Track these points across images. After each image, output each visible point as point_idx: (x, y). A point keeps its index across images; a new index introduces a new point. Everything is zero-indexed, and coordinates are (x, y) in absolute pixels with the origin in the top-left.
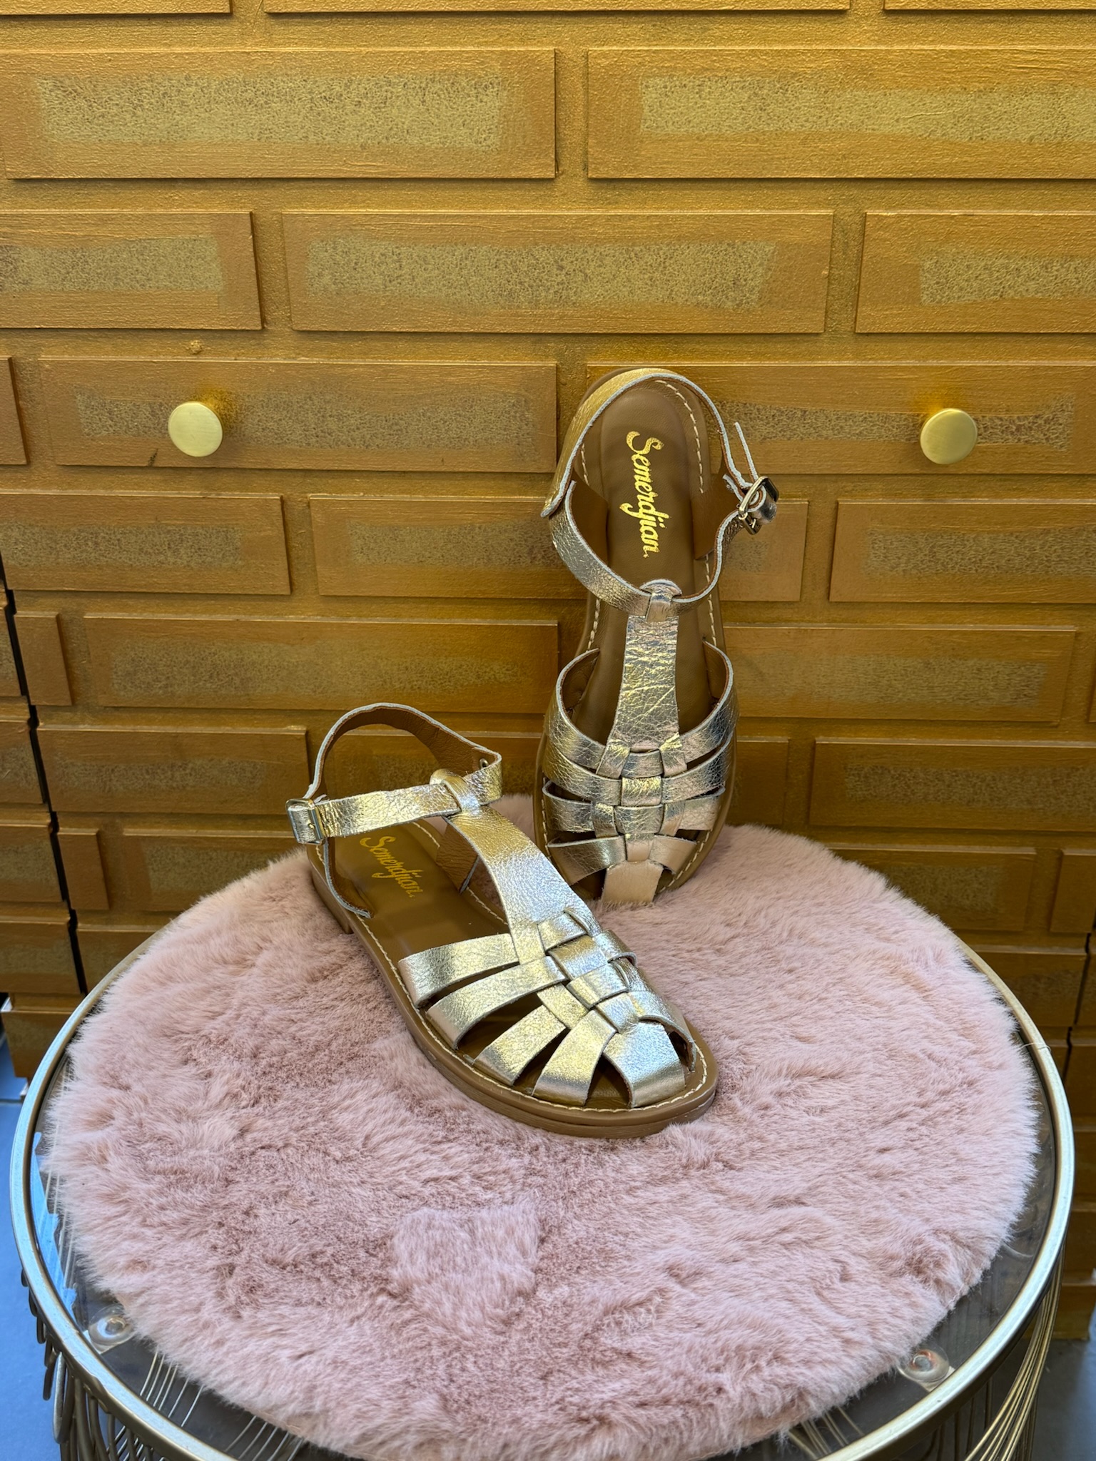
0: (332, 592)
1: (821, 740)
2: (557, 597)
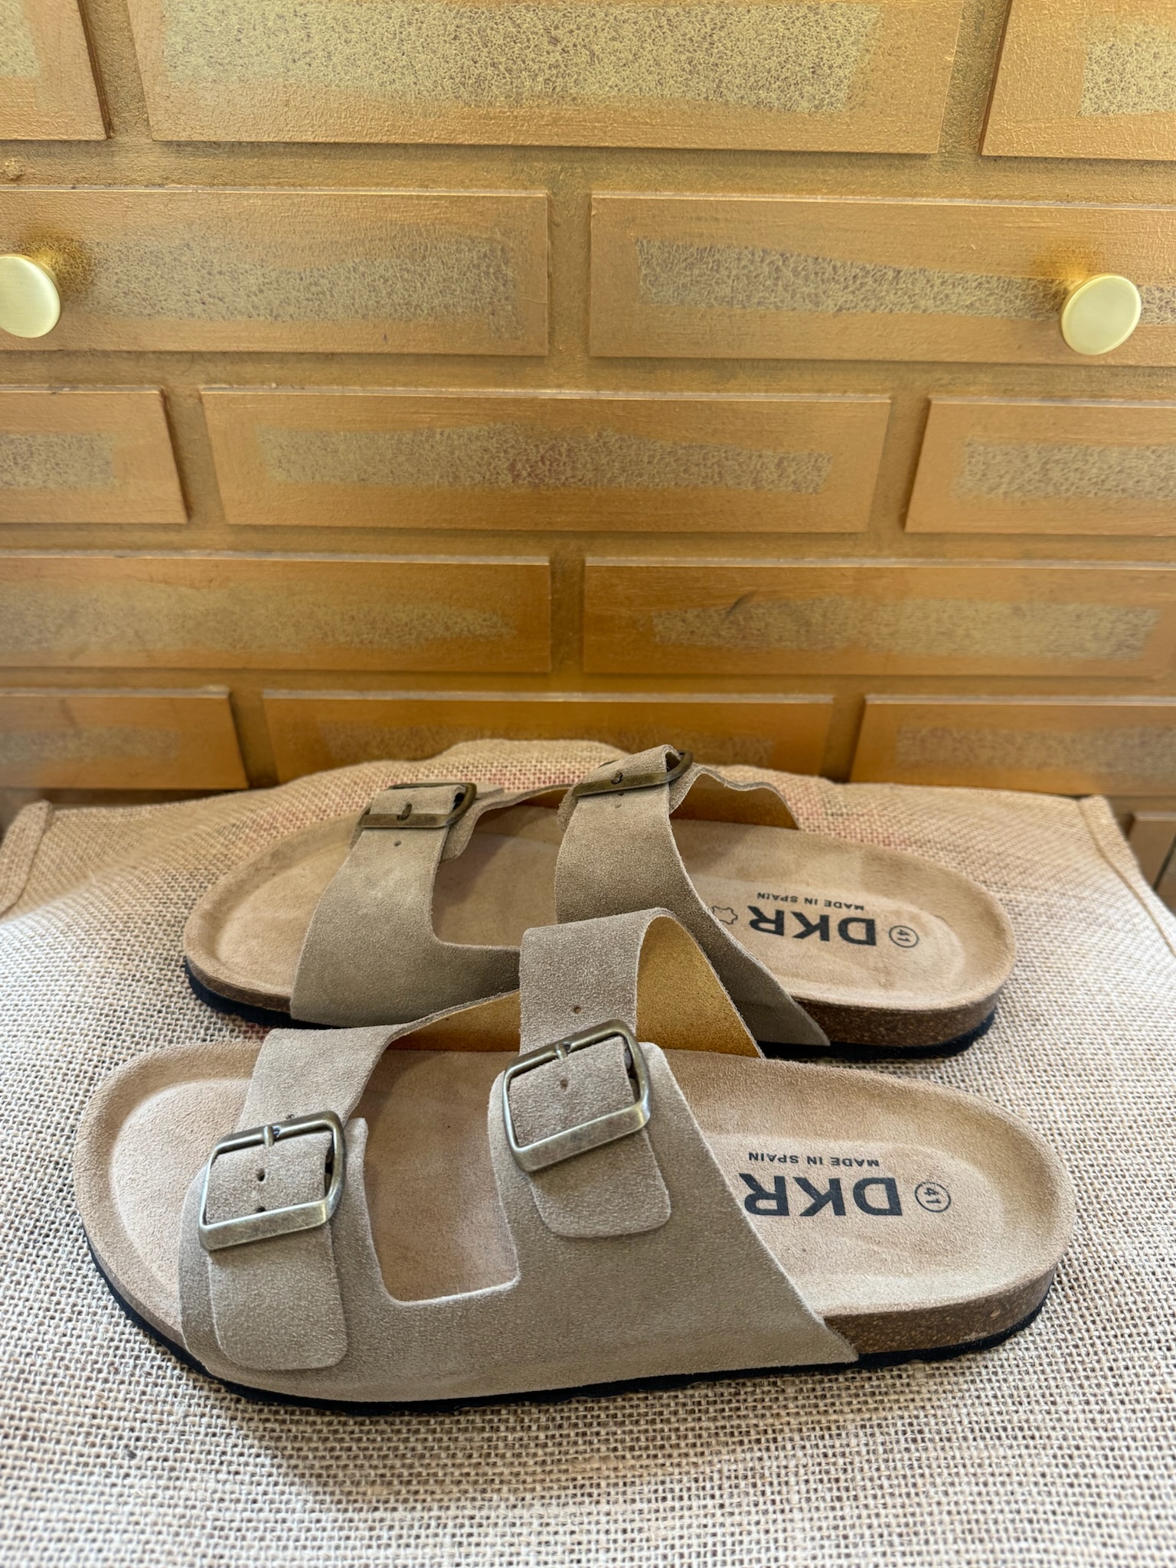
0: (245, 520)
1: (873, 699)
2: (549, 528)
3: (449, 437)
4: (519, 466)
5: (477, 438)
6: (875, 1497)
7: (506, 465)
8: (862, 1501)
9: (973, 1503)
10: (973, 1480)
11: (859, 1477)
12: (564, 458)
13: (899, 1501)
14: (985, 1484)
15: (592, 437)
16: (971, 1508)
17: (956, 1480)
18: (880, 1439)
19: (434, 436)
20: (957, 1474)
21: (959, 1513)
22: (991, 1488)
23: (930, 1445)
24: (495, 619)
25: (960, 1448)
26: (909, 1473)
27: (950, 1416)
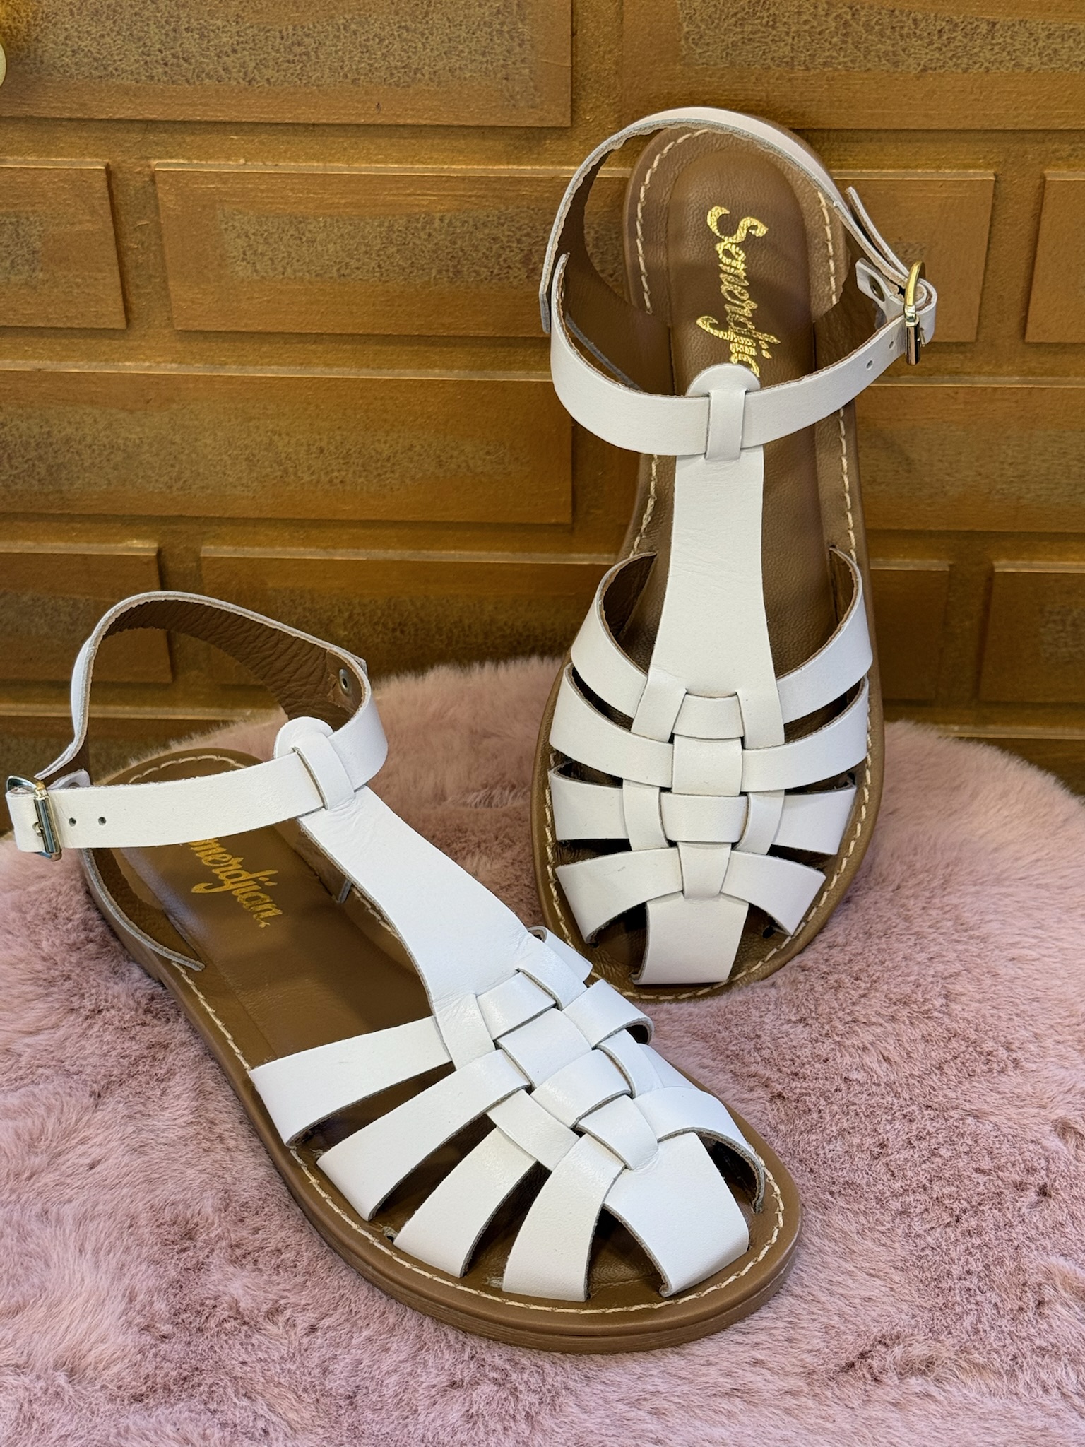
0: (195, 325)
1: (1004, 565)
19: (430, 222)
24: (501, 452)
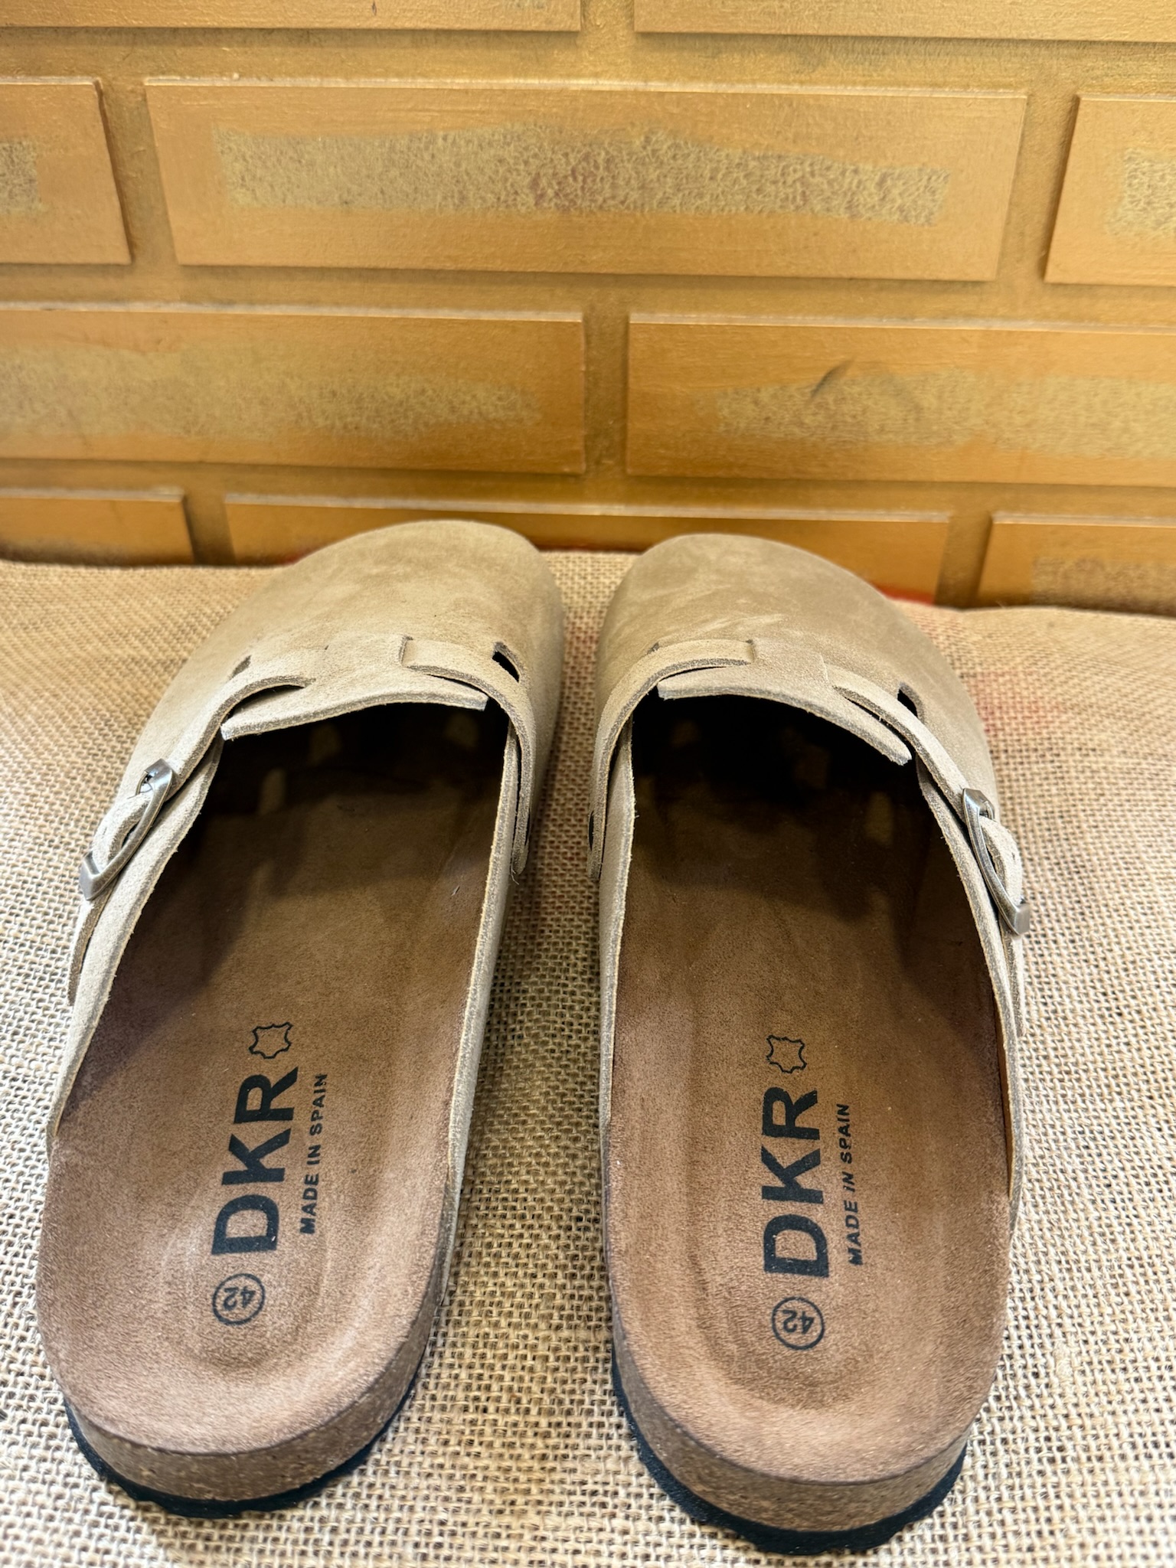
0: (198, 260)
1: (1003, 518)
2: (581, 269)
3: (454, 142)
4: (544, 182)
5: (490, 144)
6: (993, 1536)
7: (528, 180)
8: (975, 1542)
9: (1131, 1544)
10: (1132, 1513)
11: (971, 1507)
12: (601, 172)
13: (1025, 1542)
14: (1149, 1519)
15: (638, 142)
16: (1127, 1551)
17: (1108, 1513)
18: (1003, 1458)
19: (433, 141)
20: (1110, 1506)
21: (1110, 1558)
22: (1157, 1524)
23: (1073, 1466)
24: (513, 396)
25: (1115, 1470)
26: (1041, 1504)
27: (1104, 1426)
